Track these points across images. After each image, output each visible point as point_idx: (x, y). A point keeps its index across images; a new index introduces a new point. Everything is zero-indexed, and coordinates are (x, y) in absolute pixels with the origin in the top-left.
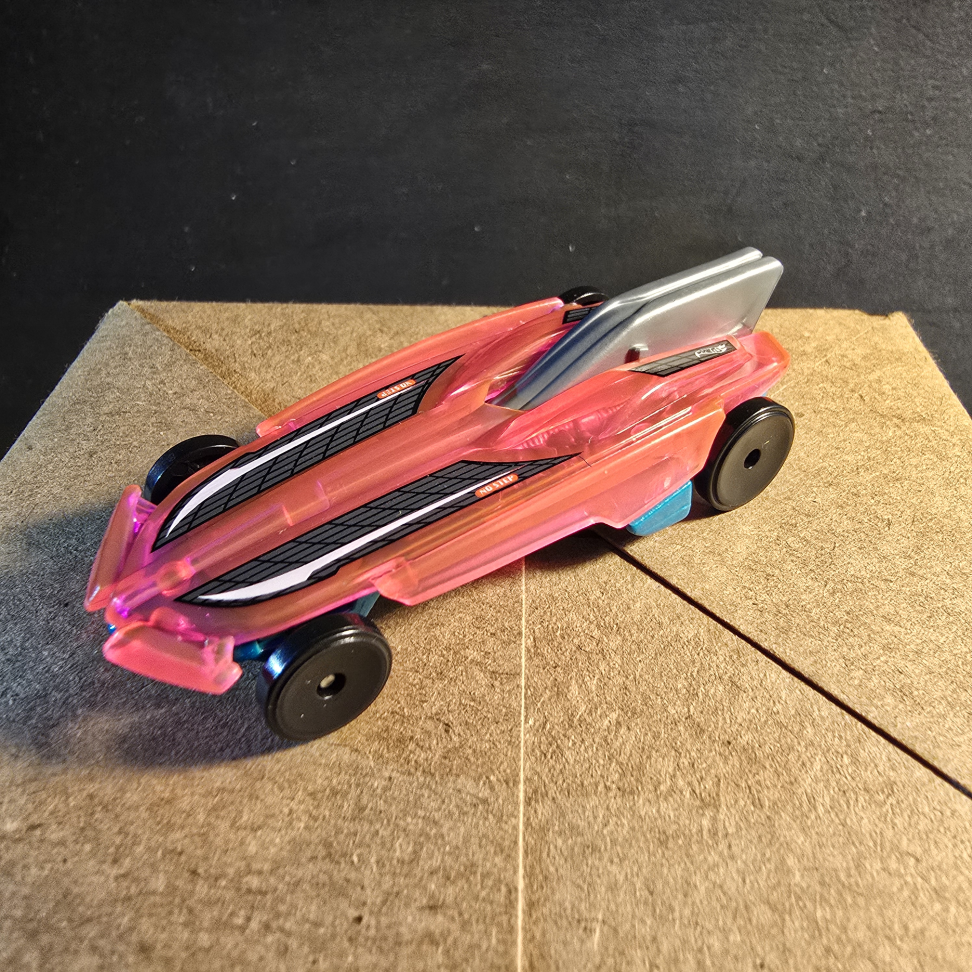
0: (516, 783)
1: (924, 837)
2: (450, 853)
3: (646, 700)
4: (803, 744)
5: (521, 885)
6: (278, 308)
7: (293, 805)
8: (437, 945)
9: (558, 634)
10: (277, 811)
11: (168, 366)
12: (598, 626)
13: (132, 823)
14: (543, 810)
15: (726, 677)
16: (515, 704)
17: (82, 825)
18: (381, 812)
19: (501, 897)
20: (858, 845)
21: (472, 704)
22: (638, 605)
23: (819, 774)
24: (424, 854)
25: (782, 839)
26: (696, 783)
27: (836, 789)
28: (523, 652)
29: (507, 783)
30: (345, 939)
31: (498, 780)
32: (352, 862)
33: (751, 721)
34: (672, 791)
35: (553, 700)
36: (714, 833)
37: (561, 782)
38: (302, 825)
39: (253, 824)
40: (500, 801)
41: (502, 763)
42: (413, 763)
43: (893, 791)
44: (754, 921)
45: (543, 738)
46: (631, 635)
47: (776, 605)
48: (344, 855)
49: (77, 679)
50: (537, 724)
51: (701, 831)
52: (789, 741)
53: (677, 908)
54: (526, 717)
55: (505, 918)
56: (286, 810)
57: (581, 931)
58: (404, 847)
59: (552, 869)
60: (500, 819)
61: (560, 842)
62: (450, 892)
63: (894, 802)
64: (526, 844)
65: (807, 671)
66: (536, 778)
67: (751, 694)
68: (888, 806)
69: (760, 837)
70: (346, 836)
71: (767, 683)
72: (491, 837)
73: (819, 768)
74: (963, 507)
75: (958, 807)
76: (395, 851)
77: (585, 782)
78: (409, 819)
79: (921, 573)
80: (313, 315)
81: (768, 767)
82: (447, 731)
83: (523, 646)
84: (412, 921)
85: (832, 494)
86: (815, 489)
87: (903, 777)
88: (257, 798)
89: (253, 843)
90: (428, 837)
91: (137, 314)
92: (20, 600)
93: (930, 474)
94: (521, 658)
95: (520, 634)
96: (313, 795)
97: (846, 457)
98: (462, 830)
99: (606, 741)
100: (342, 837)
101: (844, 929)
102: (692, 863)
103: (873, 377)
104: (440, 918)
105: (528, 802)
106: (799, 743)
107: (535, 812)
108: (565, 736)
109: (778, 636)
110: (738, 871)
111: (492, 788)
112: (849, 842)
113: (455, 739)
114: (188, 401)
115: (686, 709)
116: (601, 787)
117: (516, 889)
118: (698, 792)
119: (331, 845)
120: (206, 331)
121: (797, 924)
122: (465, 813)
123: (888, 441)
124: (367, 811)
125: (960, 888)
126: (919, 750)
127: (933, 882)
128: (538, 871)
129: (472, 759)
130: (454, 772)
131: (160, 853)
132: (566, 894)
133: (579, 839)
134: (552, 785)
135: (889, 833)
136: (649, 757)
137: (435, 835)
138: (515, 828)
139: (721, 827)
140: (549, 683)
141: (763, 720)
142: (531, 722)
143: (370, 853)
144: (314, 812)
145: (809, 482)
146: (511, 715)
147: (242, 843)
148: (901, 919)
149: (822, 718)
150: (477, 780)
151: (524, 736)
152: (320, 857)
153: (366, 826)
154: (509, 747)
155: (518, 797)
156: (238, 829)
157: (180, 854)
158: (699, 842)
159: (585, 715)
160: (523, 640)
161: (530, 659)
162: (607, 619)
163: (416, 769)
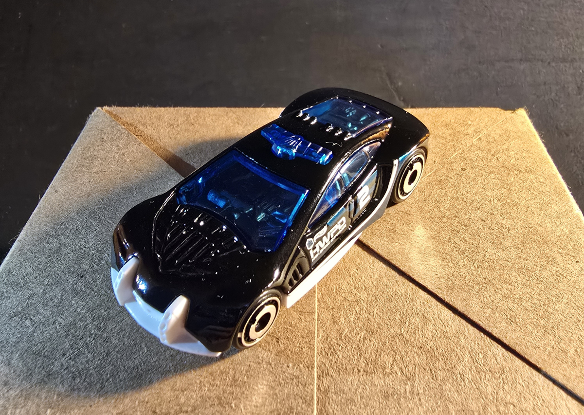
0: (313, 368)
1: (519, 395)
2: (280, 403)
3: (379, 324)
9: (334, 291)
10: (194, 382)
12: (355, 287)
14: (326, 381)
15: (420, 314)
16: (312, 328)
18: (245, 382)
20: (484, 399)
22: (376, 276)
23: (467, 364)
25: (446, 396)
26: (403, 368)
27: (475, 371)
28: (316, 301)
29: (308, 368)
31: (304, 366)
32: (232, 407)
33: (432, 336)
34: (391, 372)
35: (331, 326)
36: (412, 393)
37: (335, 367)
38: (207, 389)
39: (182, 388)
40: (305, 377)
41: (305, 358)
42: (261, 358)
43: (504, 372)
45: (327, 345)
46: (372, 292)
48: (227, 403)
50: (323, 338)
51: (405, 392)
52: (452, 346)
54: (318, 334)
56: (198, 381)
58: (257, 400)
59: (331, 411)
60: (305, 386)
61: (335, 397)
63: (504, 377)
64: (318, 398)
66: (323, 366)
67: (433, 322)
68: (501, 379)
69: (435, 395)
70: (229, 393)
71: (442, 317)
72: (300, 395)
73: (466, 360)
75: (537, 380)
76: (253, 401)
77: (348, 368)
81: (440, 359)
82: (278, 342)
83: (316, 298)
85: (479, 214)
87: (510, 365)
89: (183, 397)
91: (107, 115)
94: (315, 304)
98: (286, 391)
99: (358, 346)
100: (226, 395)
102: (400, 408)
103: (505, 147)
105: (319, 378)
106: (457, 348)
107: (323, 382)
108: (337, 344)
109: (448, 291)
110: (424, 412)
111: (301, 371)
112: (480, 397)
113: (282, 346)
115: (400, 331)
116: (356, 370)
118: (404, 373)
119: (221, 398)
120: (144, 124)
122: (287, 383)
124: (238, 382)
128: (324, 411)
129: (291, 356)
130: (282, 362)
131: (137, 402)
133: (344, 396)
134: (331, 369)
135: (501, 393)
136: (380, 355)
137: (273, 394)
138: (312, 390)
139: (415, 390)
140: (329, 317)
141: (439, 336)
142: (320, 337)
143: (240, 402)
144: (212, 383)
145: (467, 207)
146: (310, 333)
147: (177, 397)
149: (470, 335)
151: (317, 345)
152: (216, 404)
153: (238, 389)
154: (309, 350)
155: (314, 375)
156: (175, 390)
157: (147, 403)
158: (405, 398)
159: (348, 334)
160: (316, 294)
161: (319, 305)
162: (359, 283)
163: (263, 361)
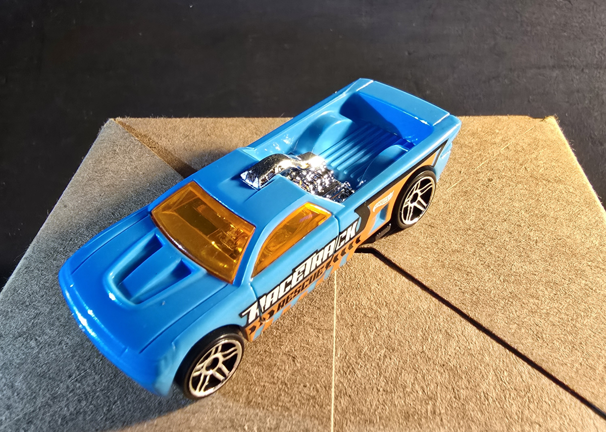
0: (330, 388)
1: (545, 414)
2: (295, 425)
3: (400, 342)
9: (354, 308)
12: (376, 303)
14: (345, 401)
15: (443, 330)
16: (330, 346)
18: (259, 403)
20: (509, 418)
21: (307, 346)
22: (397, 291)
23: (491, 381)
24: (282, 425)
25: (469, 415)
26: (425, 387)
27: (499, 389)
28: (335, 318)
29: (325, 388)
31: (320, 386)
32: (245, 430)
33: (456, 353)
34: (412, 391)
35: (350, 344)
36: (433, 413)
37: (354, 387)
38: (219, 410)
39: (193, 410)
40: (322, 397)
41: (323, 377)
42: (276, 378)
43: (529, 390)
45: (345, 364)
46: (393, 308)
47: (472, 289)
48: (240, 426)
50: (342, 357)
51: (427, 412)
52: (476, 363)
54: (336, 352)
58: (271, 421)
60: (321, 407)
61: (353, 418)
63: (530, 396)
64: (335, 419)
66: (341, 385)
67: (457, 339)
68: (526, 398)
69: (458, 415)
70: (242, 415)
71: (466, 333)
72: (317, 416)
73: (490, 378)
75: (564, 398)
76: (267, 423)
77: (367, 387)
78: (274, 407)
81: (463, 377)
82: (294, 361)
83: (335, 315)
85: (506, 225)
86: (497, 223)
87: (536, 383)
89: (194, 419)
90: (284, 416)
91: (120, 127)
94: (333, 321)
95: (333, 308)
98: (302, 412)
99: (378, 365)
100: (239, 417)
102: (421, 428)
103: (534, 156)
105: (336, 398)
106: (481, 365)
107: (340, 402)
108: (356, 363)
109: (472, 306)
111: (317, 391)
112: (505, 416)
113: (298, 365)
115: (421, 348)
116: (375, 389)
118: (426, 392)
119: (234, 420)
120: (158, 136)
122: (303, 404)
124: (252, 403)
126: (544, 366)
129: (307, 376)
130: (298, 382)
133: (363, 417)
134: (349, 388)
135: (526, 412)
136: (401, 374)
137: (288, 415)
138: (330, 411)
139: (438, 411)
140: (348, 334)
141: (462, 353)
142: (339, 356)
143: (254, 425)
144: (225, 404)
145: (493, 219)
146: (328, 352)
147: (188, 420)
149: (494, 351)
151: (335, 363)
152: (228, 427)
153: (252, 411)
154: (327, 369)
155: (331, 395)
157: (156, 426)
158: (426, 418)
159: (368, 352)
160: (335, 311)
161: (338, 321)
162: (380, 299)
163: (278, 381)
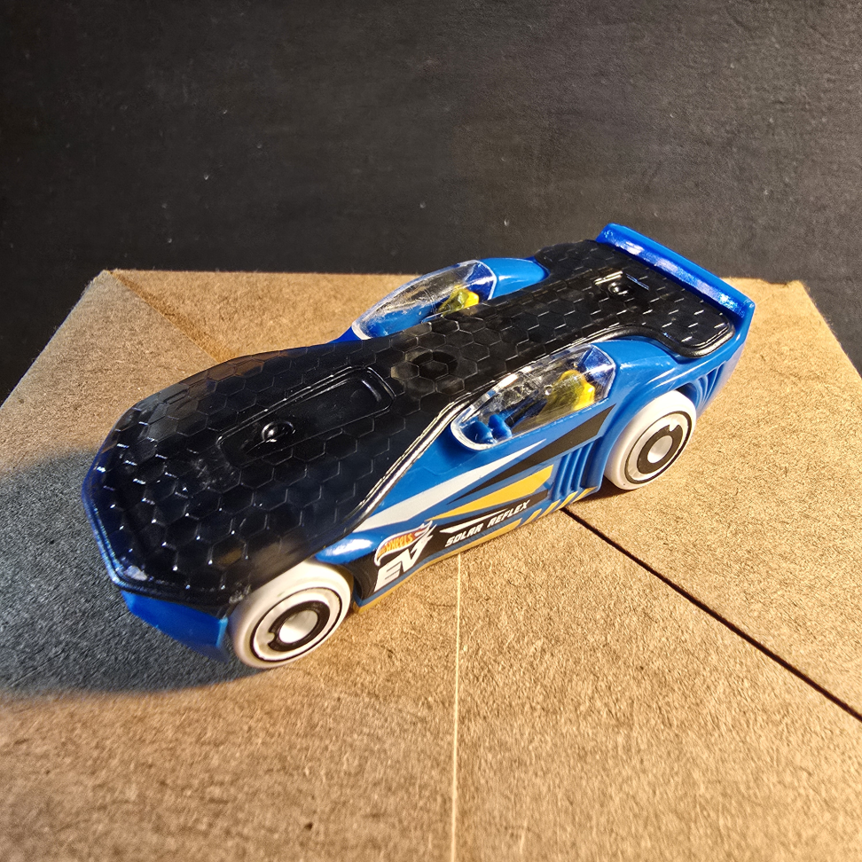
0: (451, 704)
1: (816, 753)
2: (391, 767)
3: (568, 628)
4: (708, 669)
5: (455, 795)
6: (243, 277)
7: (252, 723)
8: (380, 848)
9: (490, 570)
10: (237, 728)
11: (146, 329)
12: (526, 563)
13: (107, 738)
14: (476, 727)
15: (639, 609)
16: (451, 633)
17: (63, 740)
18: (330, 730)
19: (437, 807)
20: (756, 760)
21: (413, 632)
22: (562, 544)
23: (722, 697)
24: (368, 767)
25: (688, 755)
26: (612, 705)
27: (738, 710)
28: (459, 586)
29: (443, 703)
30: (297, 843)
31: (435, 701)
32: (304, 775)
33: (661, 649)
34: (591, 711)
35: (485, 629)
36: (627, 749)
37: (491, 703)
38: (260, 741)
39: (216, 739)
40: (437, 720)
41: (439, 685)
42: (359, 685)
43: (788, 712)
44: (663, 828)
45: (476, 663)
46: (555, 571)
47: (684, 545)
48: (297, 768)
49: (60, 609)
50: (471, 651)
51: (616, 747)
52: (695, 665)
53: (594, 817)
54: (461, 644)
55: (440, 825)
56: (246, 728)
57: (508, 837)
58: (351, 760)
59: (483, 781)
60: (436, 736)
61: (490, 756)
62: (392, 802)
63: (789, 722)
64: (460, 758)
65: (711, 605)
66: (469, 699)
67: (662, 624)
68: (783, 726)
69: (669, 753)
70: (299, 750)
71: (676, 615)
72: (428, 753)
73: (722, 691)
74: (853, 456)
75: (846, 727)
76: (342, 764)
77: (513, 703)
78: (355, 736)
79: (814, 515)
80: (274, 283)
81: (676, 689)
82: (390, 657)
83: (459, 581)
84: (357, 828)
85: (735, 444)
86: (720, 441)
87: (798, 700)
88: (220, 716)
89: (216, 757)
90: (372, 752)
91: (119, 282)
92: (10, 537)
93: (823, 426)
94: (456, 591)
95: (456, 569)
96: (269, 713)
97: (748, 412)
98: (403, 745)
99: (532, 666)
100: (295, 752)
101: (744, 836)
102: (608, 776)
103: (773, 339)
104: (382, 825)
105: (462, 720)
106: (704, 669)
107: (468, 729)
108: (495, 661)
109: (686, 572)
110: (649, 783)
111: (430, 707)
112: (748, 757)
113: (398, 663)
114: (163, 360)
115: (604, 638)
116: (527, 707)
117: (450, 799)
118: (613, 712)
119: (286, 758)
120: (180, 297)
121: (701, 831)
122: (405, 731)
123: (786, 397)
124: (318, 729)
125: (848, 800)
126: (811, 675)
127: (824, 794)
128: (470, 782)
129: (412, 682)
130: (396, 694)
131: (132, 766)
132: (495, 804)
133: (507, 754)
134: (483, 705)
135: (784, 750)
136: (570, 681)
137: (379, 750)
138: (450, 744)
139: (634, 744)
140: (481, 614)
141: (672, 647)
142: (465, 649)
143: (320, 766)
144: (271, 729)
145: (715, 434)
146: (447, 643)
147: (206, 757)
148: (794, 828)
149: (725, 646)
150: (416, 702)
151: (459, 661)
152: (275, 770)
153: (317, 743)
154: (446, 671)
155: (453, 716)
156: (202, 744)
157: (150, 766)
158: (615, 757)
159: (514, 643)
160: (459, 577)
161: (465, 592)
162: (534, 556)
163: (362, 691)
